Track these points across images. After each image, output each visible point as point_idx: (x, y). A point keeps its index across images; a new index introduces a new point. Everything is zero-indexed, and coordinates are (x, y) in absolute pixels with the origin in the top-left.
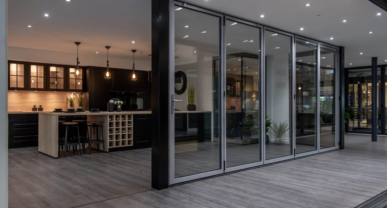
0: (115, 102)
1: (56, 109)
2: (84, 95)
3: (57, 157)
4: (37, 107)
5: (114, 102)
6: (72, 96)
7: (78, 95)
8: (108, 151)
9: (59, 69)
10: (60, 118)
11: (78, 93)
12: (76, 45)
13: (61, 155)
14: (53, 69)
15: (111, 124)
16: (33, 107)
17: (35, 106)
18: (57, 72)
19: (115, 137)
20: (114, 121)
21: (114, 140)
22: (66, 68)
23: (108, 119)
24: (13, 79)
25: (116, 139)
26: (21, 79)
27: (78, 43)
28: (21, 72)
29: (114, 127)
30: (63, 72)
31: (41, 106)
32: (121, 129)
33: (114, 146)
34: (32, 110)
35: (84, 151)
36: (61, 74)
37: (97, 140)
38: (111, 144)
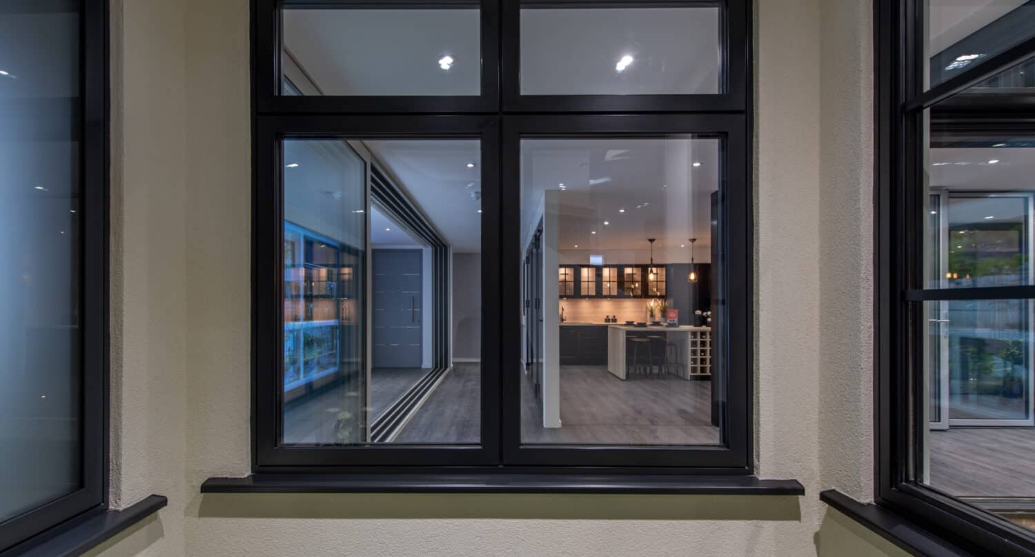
0: (705, 314)
1: (627, 322)
2: (667, 302)
3: (624, 378)
4: (611, 317)
5: (702, 313)
6: (652, 303)
7: (660, 302)
8: (690, 380)
9: (635, 271)
10: (628, 333)
11: (659, 300)
12: (649, 243)
13: (628, 377)
14: (628, 271)
15: (694, 344)
16: (606, 318)
17: (608, 317)
18: (633, 274)
19: (699, 361)
20: (699, 340)
21: (699, 365)
22: (645, 269)
23: (690, 336)
24: (584, 285)
25: (702, 363)
26: (592, 285)
27: (651, 241)
28: (592, 277)
29: (699, 348)
30: (640, 273)
31: (614, 317)
32: (699, 351)
33: (699, 373)
34: (604, 322)
35: (659, 376)
36: (638, 277)
37: (677, 363)
38: (694, 370)
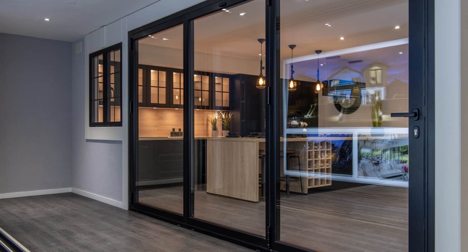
2: (231, 114)
3: (258, 200)
4: (177, 130)
7: (223, 114)
8: (307, 193)
11: (223, 112)
15: (310, 155)
16: (172, 131)
17: (174, 130)
20: (313, 150)
23: (307, 147)
28: (163, 81)
29: (313, 159)
30: (208, 83)
31: (180, 130)
33: (313, 185)
34: (170, 135)
